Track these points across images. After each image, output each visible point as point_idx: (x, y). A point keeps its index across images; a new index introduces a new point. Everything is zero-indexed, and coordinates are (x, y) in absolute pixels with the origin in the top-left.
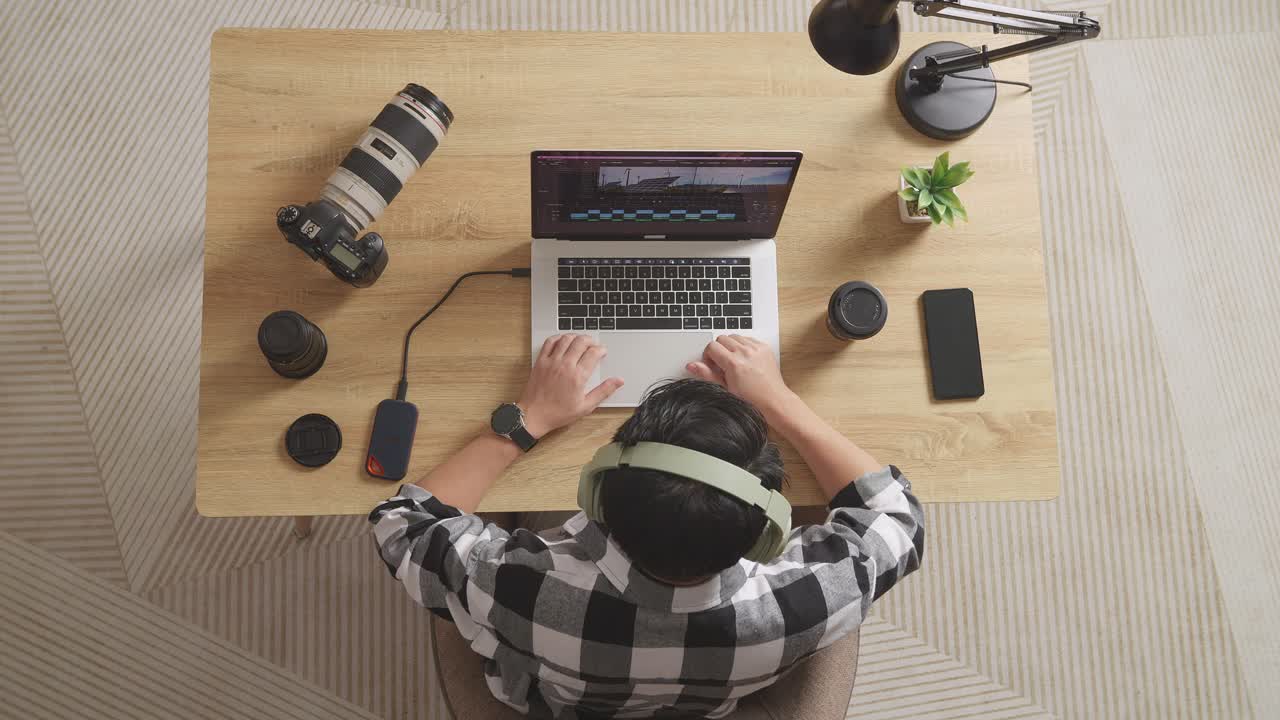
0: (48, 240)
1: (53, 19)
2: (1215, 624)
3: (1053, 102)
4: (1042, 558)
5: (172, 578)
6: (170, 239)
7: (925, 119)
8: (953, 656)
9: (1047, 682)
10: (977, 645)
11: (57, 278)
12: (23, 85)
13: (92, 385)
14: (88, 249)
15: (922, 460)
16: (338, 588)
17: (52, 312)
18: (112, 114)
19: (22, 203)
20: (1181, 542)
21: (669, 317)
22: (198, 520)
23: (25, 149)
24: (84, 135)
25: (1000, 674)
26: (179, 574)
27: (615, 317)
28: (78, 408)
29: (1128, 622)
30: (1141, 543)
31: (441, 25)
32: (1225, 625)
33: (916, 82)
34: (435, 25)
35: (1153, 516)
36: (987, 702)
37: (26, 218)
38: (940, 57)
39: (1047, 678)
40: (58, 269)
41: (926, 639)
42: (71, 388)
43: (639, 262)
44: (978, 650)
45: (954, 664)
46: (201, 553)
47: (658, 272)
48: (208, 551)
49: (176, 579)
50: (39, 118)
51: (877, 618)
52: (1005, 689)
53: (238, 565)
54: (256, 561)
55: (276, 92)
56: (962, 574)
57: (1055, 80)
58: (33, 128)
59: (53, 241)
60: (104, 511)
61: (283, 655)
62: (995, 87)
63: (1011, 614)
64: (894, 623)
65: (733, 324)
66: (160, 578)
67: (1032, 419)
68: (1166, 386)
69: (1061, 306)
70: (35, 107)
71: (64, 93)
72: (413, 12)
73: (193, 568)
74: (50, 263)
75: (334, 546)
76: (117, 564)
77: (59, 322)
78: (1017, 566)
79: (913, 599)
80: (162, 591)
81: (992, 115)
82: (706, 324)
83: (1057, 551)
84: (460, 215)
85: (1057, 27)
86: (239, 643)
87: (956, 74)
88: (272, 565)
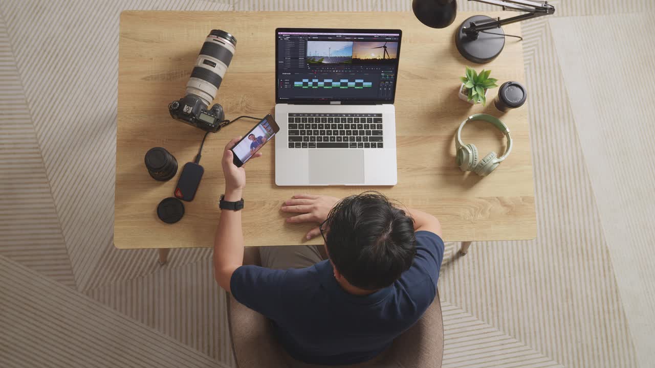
0: (36, 117)
1: (38, 8)
2: (616, 306)
3: (534, 48)
4: (530, 273)
5: (98, 284)
6: (97, 116)
7: (470, 53)
8: (486, 321)
9: (533, 335)
10: (498, 316)
11: (41, 136)
12: (23, 41)
13: (58, 189)
14: (56, 122)
15: (469, 220)
16: (181, 290)
17: (38, 153)
18: (67, 55)
19: (23, 99)
20: (598, 265)
21: (342, 142)
22: (114, 250)
23: (25, 72)
24: (54, 66)
25: (509, 330)
26: (102, 282)
27: (316, 142)
28: (51, 200)
29: (573, 305)
30: (579, 265)
31: (231, 9)
32: (621, 306)
33: (465, 35)
34: (228, 9)
35: (585, 253)
36: (503, 345)
37: (25, 107)
38: (477, 22)
39: (532, 332)
40: (41, 131)
41: (472, 314)
42: (48, 190)
43: (328, 115)
44: (498, 319)
45: (487, 326)
46: (113, 272)
47: (337, 120)
48: (116, 271)
49: (100, 284)
50: (31, 57)
51: (448, 303)
52: (512, 338)
53: (131, 278)
54: (140, 275)
55: (152, 42)
56: (490, 281)
57: (536, 37)
58: (28, 62)
59: (39, 118)
60: (65, 251)
61: (154, 322)
62: (504, 38)
63: (515, 301)
64: (456, 305)
65: (374, 146)
66: (92, 284)
67: (523, 200)
68: (591, 188)
69: (538, 148)
70: (29, 52)
71: (44, 44)
72: (217, 4)
73: (109, 279)
74: (37, 129)
75: (178, 268)
76: (70, 277)
77: (42, 158)
78: (517, 277)
79: (465, 294)
80: (93, 291)
81: (502, 51)
82: (361, 146)
83: (537, 270)
84: (242, 101)
85: (534, 8)
86: (131, 316)
87: (485, 31)
88: (148, 278)
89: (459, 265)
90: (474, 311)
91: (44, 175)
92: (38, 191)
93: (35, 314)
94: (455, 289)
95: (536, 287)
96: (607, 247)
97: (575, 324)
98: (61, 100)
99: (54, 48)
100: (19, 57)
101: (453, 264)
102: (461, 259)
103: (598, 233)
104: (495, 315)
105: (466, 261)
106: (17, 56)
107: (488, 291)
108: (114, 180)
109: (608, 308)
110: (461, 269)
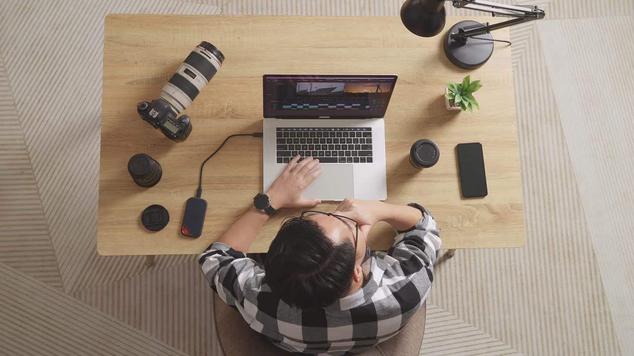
0: (24, 119)
1: (26, 9)
2: (602, 309)
3: (522, 50)
4: (517, 276)
5: (85, 286)
6: (84, 118)
7: (458, 59)
8: (472, 324)
9: (519, 337)
10: (484, 319)
11: (28, 137)
12: (11, 42)
13: (46, 190)
14: (44, 123)
15: (456, 227)
16: (168, 291)
17: (26, 154)
19: (11, 101)
20: (585, 268)
21: (331, 157)
22: (98, 257)
23: (12, 74)
25: (495, 333)
26: (89, 284)
28: (39, 202)
29: (559, 308)
30: (565, 268)
31: (218, 12)
32: (607, 309)
33: (453, 40)
34: (215, 12)
35: (571, 255)
36: (489, 347)
37: (13, 108)
38: (466, 28)
39: (519, 335)
40: (29, 133)
41: (459, 316)
42: (35, 192)
43: (317, 129)
44: (485, 321)
45: (473, 328)
46: (100, 273)
47: (326, 135)
48: (103, 272)
49: (87, 286)
50: (20, 58)
51: (434, 306)
52: (498, 341)
53: (118, 279)
54: (127, 277)
55: (137, 45)
56: (477, 284)
57: (523, 40)
58: (16, 63)
59: (26, 119)
60: (52, 253)
61: (140, 324)
62: (493, 43)
63: (501, 304)
64: (443, 308)
65: (363, 161)
66: (79, 286)
67: (511, 207)
68: (577, 191)
69: (525, 151)
70: (17, 53)
71: (32, 46)
72: (205, 6)
73: (96, 281)
74: (25, 130)
75: (165, 270)
76: (58, 279)
77: (29, 159)
78: (504, 280)
79: (452, 296)
80: (80, 292)
81: (491, 57)
82: (350, 160)
83: (523, 273)
84: (228, 106)
85: (524, 13)
86: (118, 318)
87: (474, 37)
88: (135, 280)
89: (445, 267)
90: (461, 313)
91: (32, 177)
92: (26, 192)
93: (22, 315)
94: (442, 292)
95: (522, 290)
96: (593, 250)
97: (561, 327)
98: (49, 101)
99: (42, 49)
100: (7, 57)
101: (440, 267)
102: (448, 261)
103: (585, 236)
104: (482, 317)
105: (453, 265)
106: (5, 57)
107: (475, 294)
108: (98, 188)
109: (595, 311)
110: (448, 271)
